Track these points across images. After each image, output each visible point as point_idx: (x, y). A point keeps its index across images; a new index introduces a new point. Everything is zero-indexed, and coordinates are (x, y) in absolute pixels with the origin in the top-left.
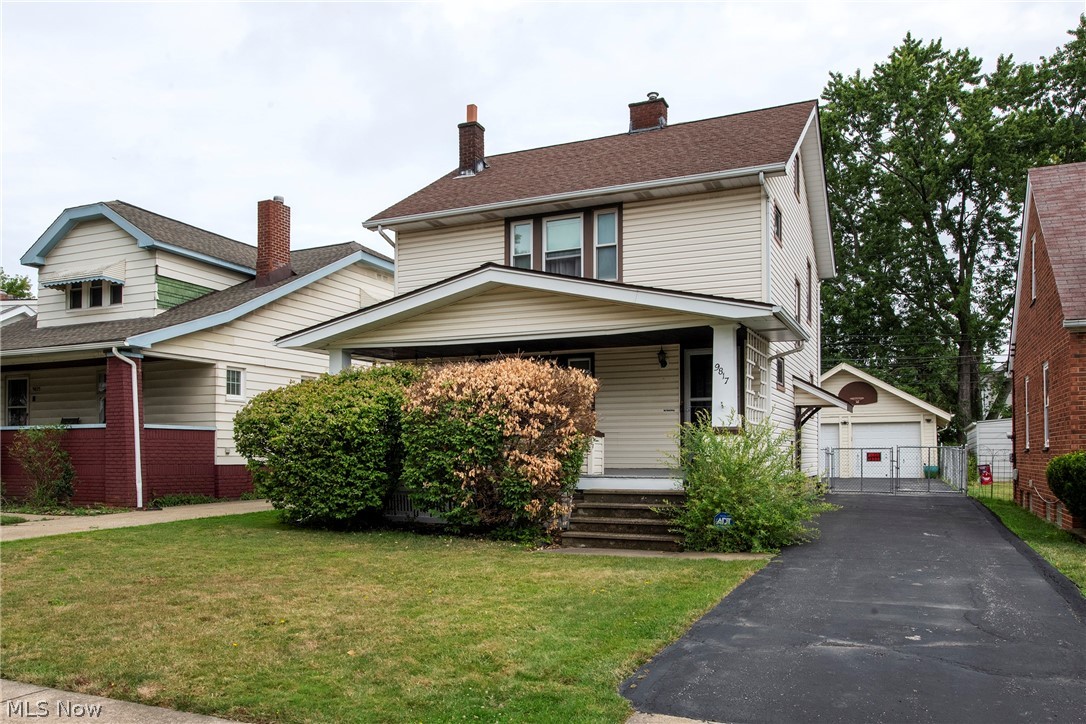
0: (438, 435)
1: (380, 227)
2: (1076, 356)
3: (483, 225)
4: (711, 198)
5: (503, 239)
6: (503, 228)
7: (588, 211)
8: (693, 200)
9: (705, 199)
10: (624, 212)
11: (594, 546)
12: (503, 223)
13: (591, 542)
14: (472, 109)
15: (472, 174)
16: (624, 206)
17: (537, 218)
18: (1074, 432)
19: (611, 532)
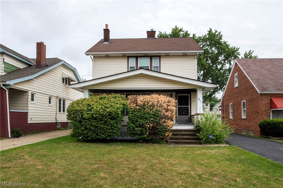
0: (142, 115)
1: (90, 55)
2: (261, 99)
3: (121, 57)
4: (183, 57)
5: (127, 62)
6: (127, 59)
7: (151, 57)
8: (179, 57)
9: (182, 57)
10: (161, 58)
11: (177, 144)
12: (127, 57)
13: (176, 143)
14: (107, 25)
15: (108, 43)
16: (161, 57)
17: (137, 57)
18: (260, 115)
19: (179, 140)
